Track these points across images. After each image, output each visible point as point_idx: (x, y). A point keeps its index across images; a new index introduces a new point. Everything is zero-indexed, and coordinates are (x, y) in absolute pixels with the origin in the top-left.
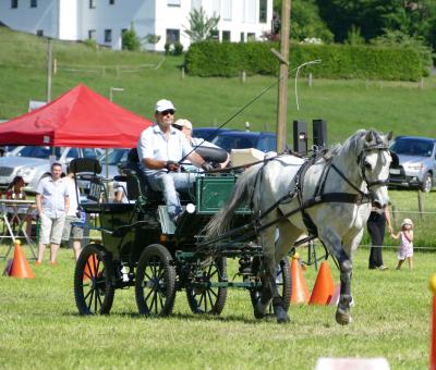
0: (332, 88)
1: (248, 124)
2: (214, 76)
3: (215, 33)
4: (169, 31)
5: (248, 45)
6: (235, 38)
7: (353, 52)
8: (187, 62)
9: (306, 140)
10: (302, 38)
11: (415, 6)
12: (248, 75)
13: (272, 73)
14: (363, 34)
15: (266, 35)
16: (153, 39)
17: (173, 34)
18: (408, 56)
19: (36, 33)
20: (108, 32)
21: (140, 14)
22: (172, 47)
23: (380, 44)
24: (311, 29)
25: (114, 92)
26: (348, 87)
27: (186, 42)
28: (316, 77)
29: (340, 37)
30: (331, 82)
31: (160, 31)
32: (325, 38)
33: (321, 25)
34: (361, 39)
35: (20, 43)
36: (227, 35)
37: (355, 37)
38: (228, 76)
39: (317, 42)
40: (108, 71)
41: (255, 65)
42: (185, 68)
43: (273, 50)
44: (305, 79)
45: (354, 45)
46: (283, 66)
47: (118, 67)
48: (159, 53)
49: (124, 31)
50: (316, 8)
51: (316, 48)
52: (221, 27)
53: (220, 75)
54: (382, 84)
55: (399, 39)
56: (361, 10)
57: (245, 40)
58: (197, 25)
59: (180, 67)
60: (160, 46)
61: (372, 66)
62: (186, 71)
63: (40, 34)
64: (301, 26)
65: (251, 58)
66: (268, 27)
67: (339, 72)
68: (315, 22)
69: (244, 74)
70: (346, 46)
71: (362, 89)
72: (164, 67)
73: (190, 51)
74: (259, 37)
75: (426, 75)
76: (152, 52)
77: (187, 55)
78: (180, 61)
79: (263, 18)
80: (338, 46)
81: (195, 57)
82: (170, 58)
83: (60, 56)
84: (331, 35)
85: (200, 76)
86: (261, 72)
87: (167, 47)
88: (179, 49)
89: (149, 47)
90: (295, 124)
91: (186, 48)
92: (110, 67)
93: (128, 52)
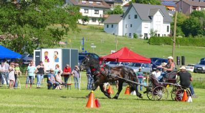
0: (184, 48)
1: (164, 57)
2: (156, 45)
3: (156, 34)
4: (145, 34)
6: (161, 36)
9: (180, 61)
10: (178, 36)
12: (164, 45)
15: (169, 35)
16: (141, 36)
17: (146, 34)
18: (203, 41)
19: (112, 33)
20: (130, 34)
21: (138, 30)
23: (196, 38)
24: (180, 34)
25: (132, 49)
26: (188, 48)
27: (149, 36)
28: (180, 45)
29: (187, 36)
31: (143, 34)
32: (183, 36)
34: (192, 36)
35: (109, 36)
36: (159, 35)
37: (190, 36)
38: (159, 45)
39: (180, 37)
41: (166, 42)
42: (149, 43)
43: (172, 39)
44: (178, 46)
45: (190, 38)
46: (174, 43)
47: (133, 42)
48: (142, 39)
49: (134, 33)
50: (181, 29)
52: (158, 33)
54: (197, 47)
55: (201, 37)
56: (192, 29)
57: (164, 36)
58: (152, 33)
60: (143, 37)
61: (194, 43)
63: (114, 34)
64: (177, 33)
65: (165, 40)
66: (169, 33)
67: (186, 44)
68: (181, 32)
70: (188, 38)
71: (192, 48)
72: (144, 42)
74: (167, 36)
77: (149, 40)
78: (147, 41)
79: (168, 31)
80: (186, 38)
81: (151, 40)
82: (145, 40)
83: (119, 39)
84: (184, 35)
85: (152, 45)
86: (167, 44)
88: (147, 38)
89: (140, 38)
90: (177, 57)
91: (149, 38)
92: (131, 42)
93: (135, 39)
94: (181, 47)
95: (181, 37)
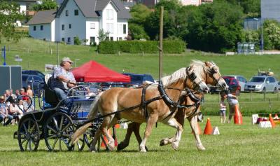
0: (151, 57)
2: (109, 53)
3: (108, 38)
4: (91, 38)
5: (120, 42)
6: (115, 40)
8: (98, 49)
10: (139, 39)
11: (178, 27)
12: (121, 53)
15: (126, 38)
16: (85, 41)
17: (93, 39)
18: (177, 44)
19: (42, 39)
20: (69, 39)
23: (167, 40)
24: (142, 35)
27: (97, 41)
28: (145, 53)
29: (152, 38)
30: (150, 55)
31: (88, 37)
32: (147, 39)
33: (145, 34)
35: (38, 43)
36: (112, 38)
38: (113, 53)
41: (123, 49)
44: (141, 54)
48: (88, 46)
49: (75, 38)
50: (143, 28)
51: (144, 42)
52: (110, 36)
54: (169, 55)
55: (174, 39)
57: (119, 40)
58: (101, 35)
59: (96, 51)
60: (88, 43)
62: (99, 52)
63: (44, 40)
64: (138, 34)
65: (121, 46)
66: (126, 35)
67: (153, 51)
68: (143, 33)
69: (119, 52)
72: (90, 50)
74: (123, 39)
75: (184, 51)
76: (85, 45)
77: (98, 46)
78: (96, 48)
79: (125, 32)
80: (152, 41)
81: (101, 47)
82: (92, 47)
84: (149, 38)
85: (103, 53)
86: (125, 52)
87: (91, 43)
88: (95, 44)
89: (84, 43)
91: (98, 43)
93: (76, 46)
94: (147, 55)
95: (145, 40)
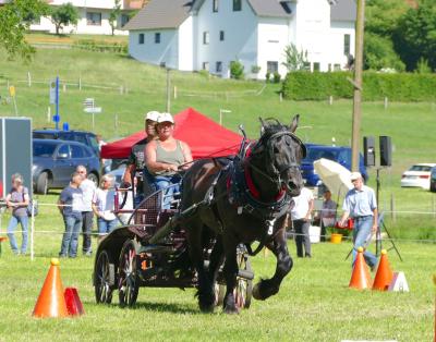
0: (404, 109)
1: (334, 139)
2: (307, 100)
3: (307, 64)
4: (269, 63)
5: (335, 73)
6: (323, 69)
7: (421, 79)
8: (284, 88)
9: (374, 153)
10: (379, 68)
12: (335, 99)
13: (352, 97)
14: (430, 65)
16: (255, 70)
17: (273, 65)
19: (159, 64)
20: (219, 64)
21: (245, 50)
22: (272, 76)
24: (387, 60)
25: (224, 114)
26: (417, 108)
27: (283, 72)
28: (390, 100)
29: (411, 67)
30: (403, 104)
31: (262, 63)
32: (398, 68)
33: (395, 57)
34: (429, 69)
35: (146, 73)
36: (317, 66)
37: (423, 67)
38: (318, 100)
39: (389, 71)
40: (219, 96)
41: (341, 90)
42: (282, 93)
43: (349, 78)
44: (381, 102)
45: (423, 74)
46: (357, 92)
47: (227, 93)
48: (261, 81)
49: (232, 62)
50: (391, 43)
51: (390, 76)
52: (312, 60)
53: (312, 99)
56: (427, 45)
57: (332, 70)
58: (292, 60)
59: (279, 93)
60: (262, 76)
62: (283, 96)
63: (163, 65)
64: (379, 58)
65: (336, 84)
67: (410, 98)
68: (390, 54)
69: (331, 98)
70: (415, 75)
71: (429, 110)
72: (265, 92)
73: (287, 79)
74: (342, 68)
76: (255, 80)
77: (284, 82)
78: (278, 87)
79: (347, 51)
80: (409, 74)
81: (291, 84)
82: (271, 85)
83: (180, 82)
84: (403, 66)
85: (295, 99)
87: (268, 76)
88: (277, 79)
89: (252, 76)
90: (365, 139)
91: (283, 77)
92: (222, 93)
93: (235, 81)
94: (394, 104)
95: (393, 72)
